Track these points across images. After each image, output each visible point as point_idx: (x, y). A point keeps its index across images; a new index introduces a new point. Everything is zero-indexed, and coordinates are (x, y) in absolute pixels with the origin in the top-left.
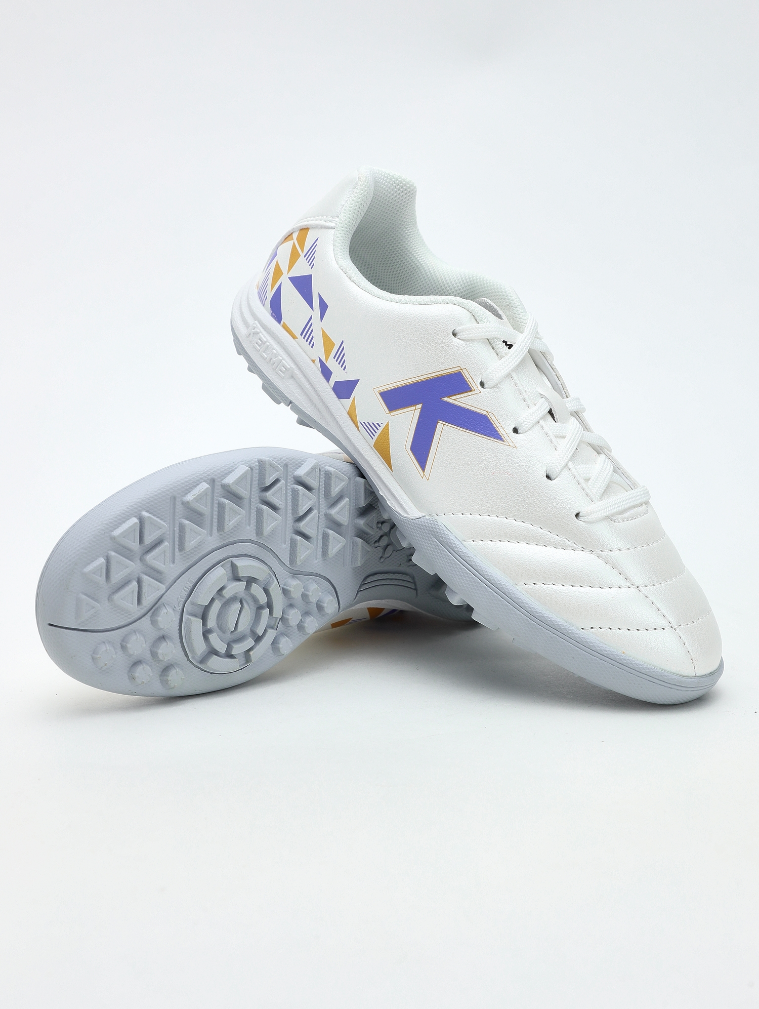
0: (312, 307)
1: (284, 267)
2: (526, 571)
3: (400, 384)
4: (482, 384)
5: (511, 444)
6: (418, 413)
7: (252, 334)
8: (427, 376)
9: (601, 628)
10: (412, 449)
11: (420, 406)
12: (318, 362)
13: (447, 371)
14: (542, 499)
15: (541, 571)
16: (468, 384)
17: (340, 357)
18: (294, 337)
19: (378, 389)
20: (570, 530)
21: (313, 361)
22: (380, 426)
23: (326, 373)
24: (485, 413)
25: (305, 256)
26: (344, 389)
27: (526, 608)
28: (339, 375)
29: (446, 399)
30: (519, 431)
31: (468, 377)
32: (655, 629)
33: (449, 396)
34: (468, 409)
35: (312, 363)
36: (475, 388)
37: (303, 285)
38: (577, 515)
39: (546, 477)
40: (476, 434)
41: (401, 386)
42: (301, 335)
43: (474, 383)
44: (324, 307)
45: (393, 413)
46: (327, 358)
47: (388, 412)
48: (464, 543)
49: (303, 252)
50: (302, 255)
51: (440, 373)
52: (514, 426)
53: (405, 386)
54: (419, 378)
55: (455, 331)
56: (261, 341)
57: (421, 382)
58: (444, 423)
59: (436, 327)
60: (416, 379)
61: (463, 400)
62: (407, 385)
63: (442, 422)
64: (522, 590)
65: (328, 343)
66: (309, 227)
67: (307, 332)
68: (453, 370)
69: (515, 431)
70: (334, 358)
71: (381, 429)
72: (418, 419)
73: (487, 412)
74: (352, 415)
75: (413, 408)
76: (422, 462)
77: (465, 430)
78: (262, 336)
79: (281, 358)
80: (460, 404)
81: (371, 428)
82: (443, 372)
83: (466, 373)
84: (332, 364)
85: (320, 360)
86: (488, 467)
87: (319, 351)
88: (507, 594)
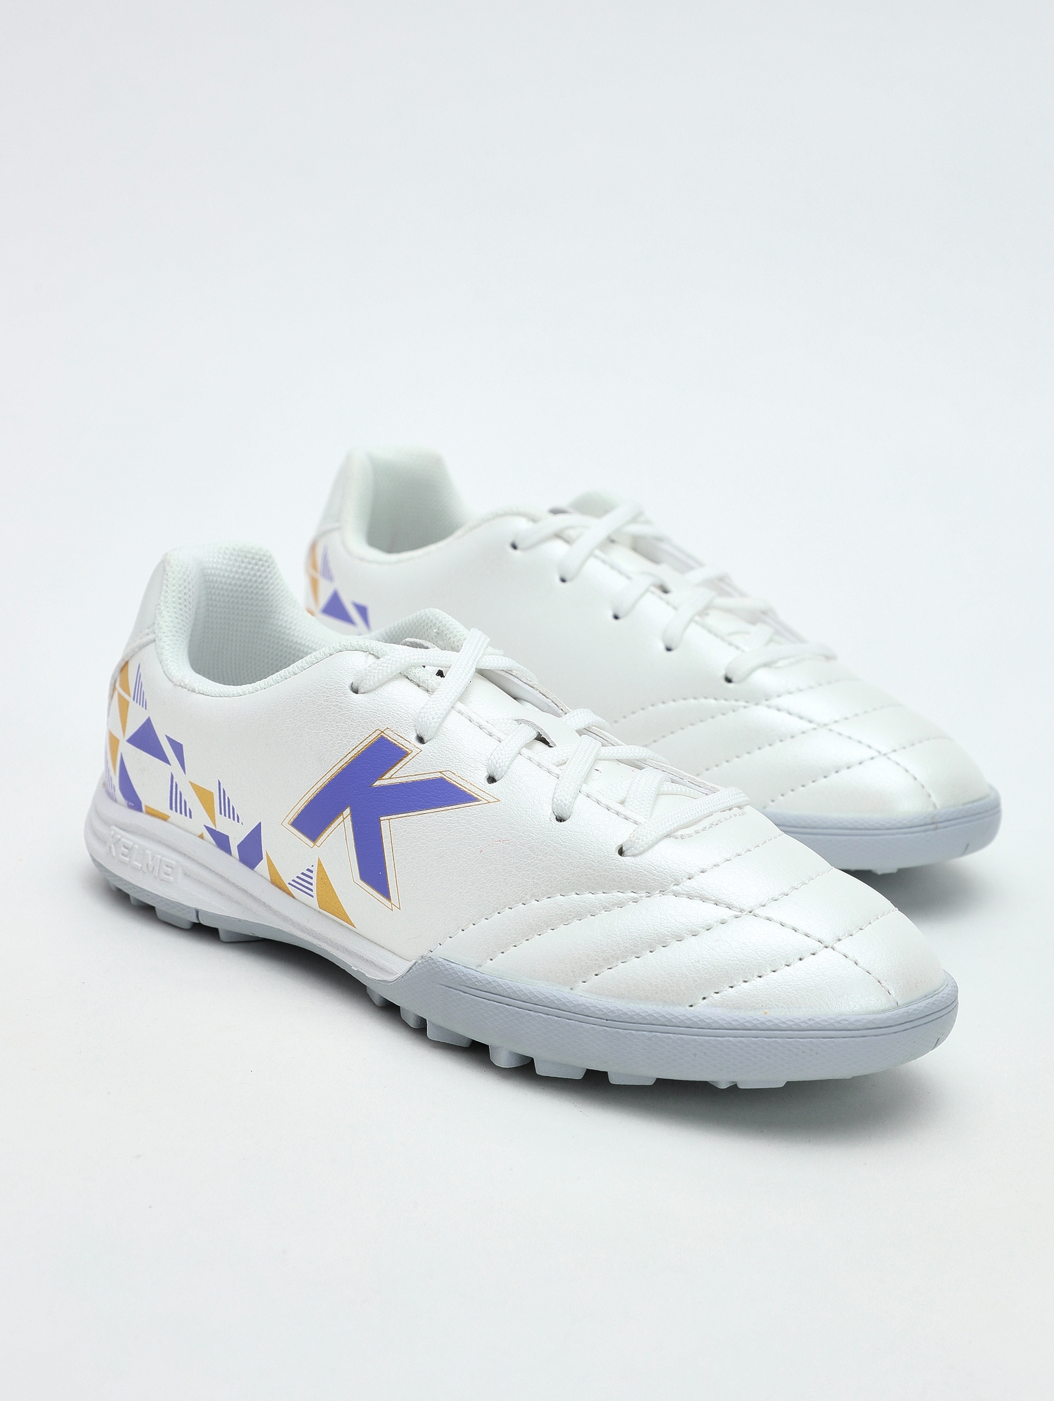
0: (166, 760)
1: (118, 734)
2: (576, 963)
3: (310, 796)
4: (421, 740)
5: (491, 799)
6: (349, 822)
7: (113, 846)
8: (340, 765)
9: (717, 993)
10: (363, 877)
11: (347, 811)
12: (207, 835)
13: (364, 744)
14: (561, 853)
15: (596, 952)
16: (399, 748)
17: (228, 810)
18: (164, 818)
19: (287, 820)
20: (618, 877)
21: (201, 837)
22: (312, 872)
23: (222, 841)
24: (438, 775)
25: (134, 700)
26: (251, 851)
27: (597, 1014)
28: (237, 835)
29: (377, 783)
30: (496, 778)
31: (396, 737)
32: (801, 959)
33: (380, 776)
34: (413, 782)
35: (201, 840)
36: (412, 749)
37: (146, 739)
38: (621, 852)
39: (557, 820)
40: (437, 810)
41: (312, 797)
42: (171, 808)
43: (409, 742)
44: (178, 748)
45: (319, 843)
46: (214, 821)
47: (311, 843)
48: (479, 969)
49: (129, 695)
50: (130, 699)
51: (355, 752)
52: (486, 775)
53: (317, 794)
54: (331, 774)
55: (355, 685)
56: (127, 848)
57: (336, 777)
58: (389, 817)
59: (324, 692)
60: (328, 776)
61: (400, 773)
62: (320, 792)
63: (386, 818)
64: (583, 994)
65: (203, 795)
66: (126, 660)
67: (176, 800)
68: (371, 738)
69: (492, 780)
70: (221, 814)
71: (314, 875)
72: (353, 831)
73: (440, 772)
74: (277, 882)
75: (341, 819)
76: (384, 890)
77: (421, 812)
78: (126, 841)
79: (160, 857)
80: (399, 780)
81: (303, 881)
82: (358, 749)
83: (391, 734)
84: (223, 825)
85: (207, 828)
86: (470, 846)
87: (200, 819)
88: (562, 1008)
